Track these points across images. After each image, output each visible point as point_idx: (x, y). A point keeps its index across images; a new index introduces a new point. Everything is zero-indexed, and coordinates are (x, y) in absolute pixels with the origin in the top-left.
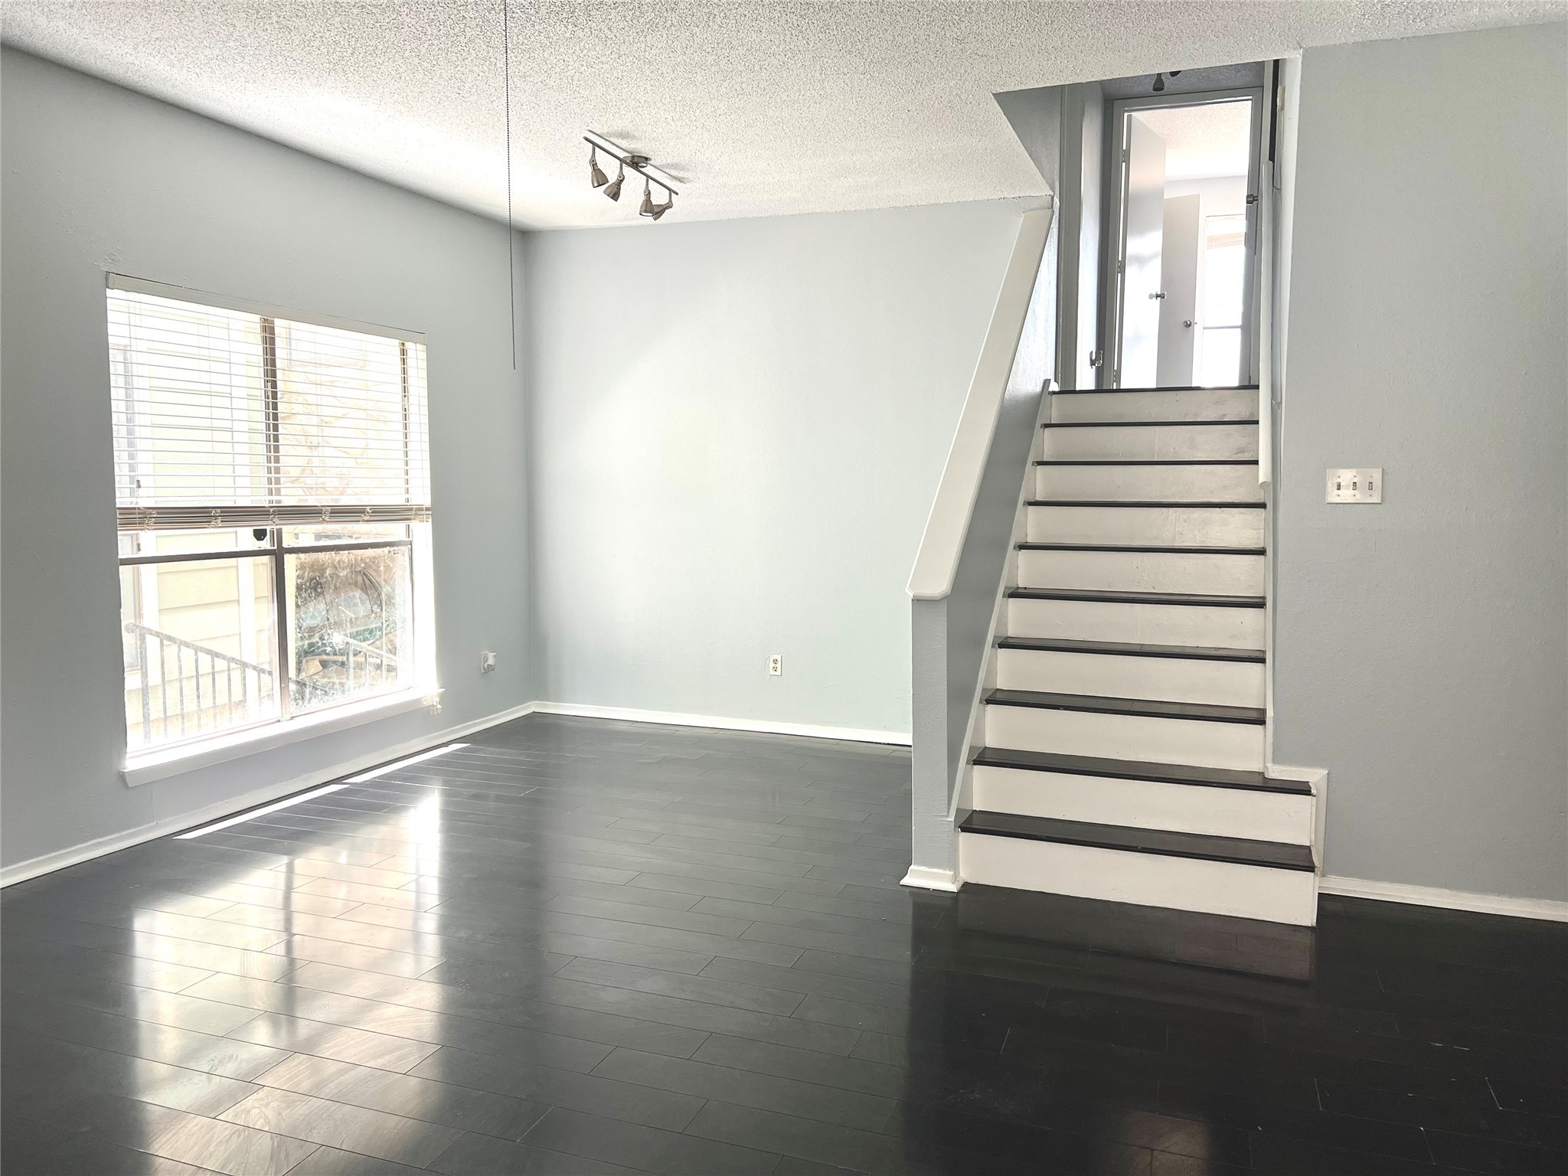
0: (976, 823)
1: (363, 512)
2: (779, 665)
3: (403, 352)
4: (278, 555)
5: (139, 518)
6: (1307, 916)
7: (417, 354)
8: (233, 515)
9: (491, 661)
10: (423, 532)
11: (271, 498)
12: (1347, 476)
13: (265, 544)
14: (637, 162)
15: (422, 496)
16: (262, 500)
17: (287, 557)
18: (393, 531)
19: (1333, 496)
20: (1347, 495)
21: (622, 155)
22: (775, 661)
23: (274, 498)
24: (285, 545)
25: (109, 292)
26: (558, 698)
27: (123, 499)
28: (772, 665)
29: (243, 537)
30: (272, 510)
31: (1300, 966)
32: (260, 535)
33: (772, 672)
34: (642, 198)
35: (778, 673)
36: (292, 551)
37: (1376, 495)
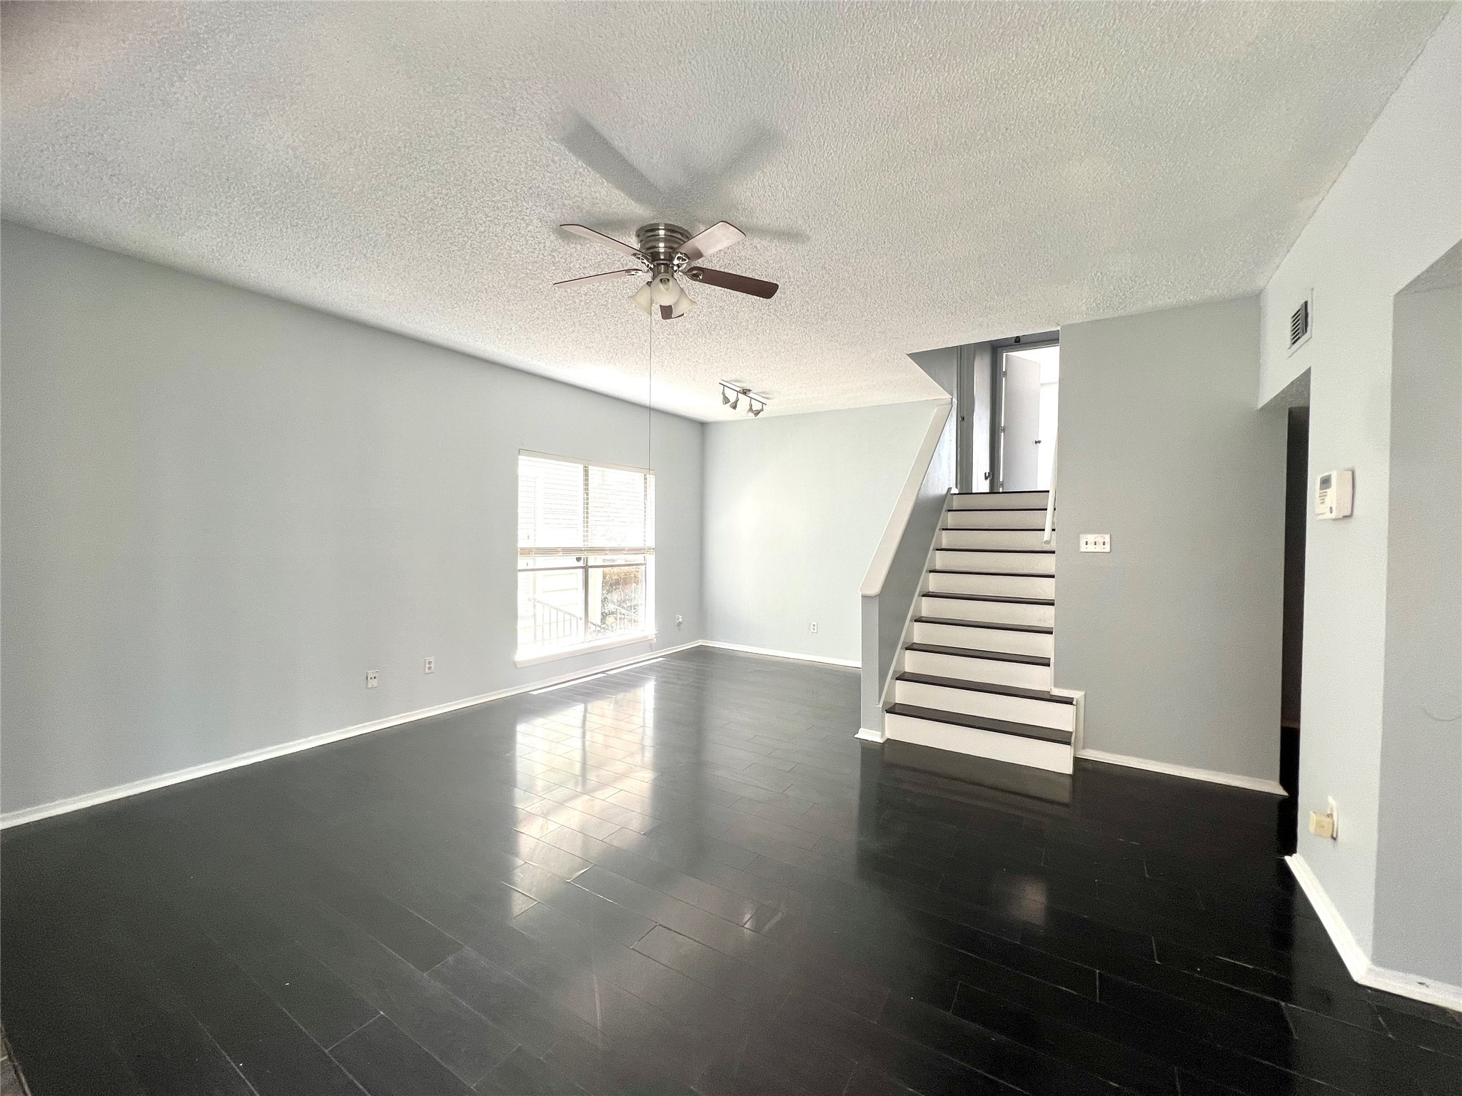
0: (895, 709)
1: (624, 550)
2: (816, 627)
3: (645, 479)
4: (586, 568)
5: (527, 552)
6: (1068, 769)
7: (652, 479)
8: (567, 551)
9: (680, 620)
10: (651, 559)
11: (584, 543)
12: (1091, 538)
13: (581, 564)
14: (745, 392)
15: (651, 543)
16: (580, 544)
17: (590, 569)
18: (638, 558)
19: (1083, 548)
20: (1091, 548)
21: (738, 389)
22: (814, 625)
23: (586, 543)
24: (589, 564)
25: (520, 457)
26: (712, 639)
27: (522, 543)
28: (812, 627)
29: (571, 561)
30: (584, 548)
31: (1064, 795)
32: (578, 559)
33: (812, 631)
34: (749, 407)
35: (815, 631)
36: (592, 567)
37: (1107, 548)
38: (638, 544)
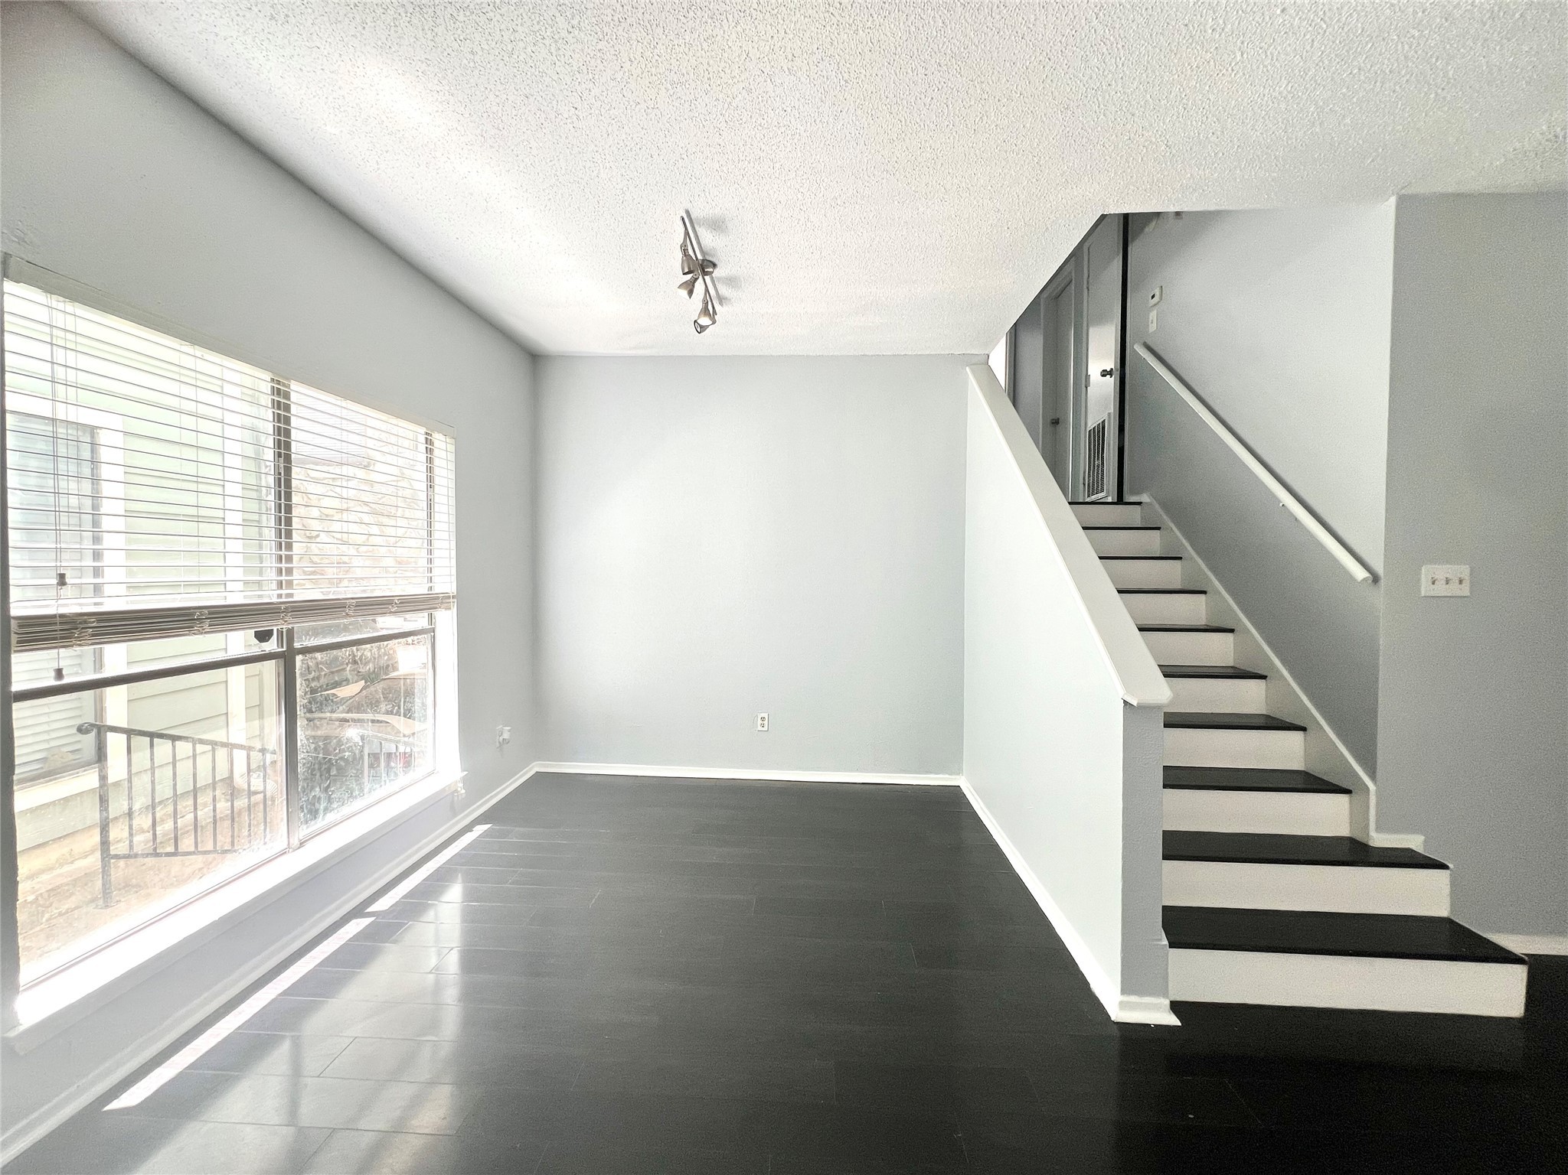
1: (391, 603)
2: (766, 722)
3: (429, 439)
4: (286, 659)
5: (63, 629)
6: (1516, 1007)
7: (443, 445)
9: (506, 736)
10: (446, 621)
11: (280, 592)
12: (1442, 571)
13: (271, 646)
14: (705, 267)
16: (270, 595)
17: (299, 658)
19: (1425, 589)
20: (1441, 590)
21: (697, 254)
22: (763, 719)
23: (284, 591)
24: (298, 645)
25: (9, 286)
26: (560, 759)
27: (25, 604)
28: (760, 722)
29: (239, 641)
30: (283, 607)
32: (263, 636)
33: (760, 728)
35: (765, 728)
36: (305, 651)
37: (1465, 590)
38: (417, 588)
